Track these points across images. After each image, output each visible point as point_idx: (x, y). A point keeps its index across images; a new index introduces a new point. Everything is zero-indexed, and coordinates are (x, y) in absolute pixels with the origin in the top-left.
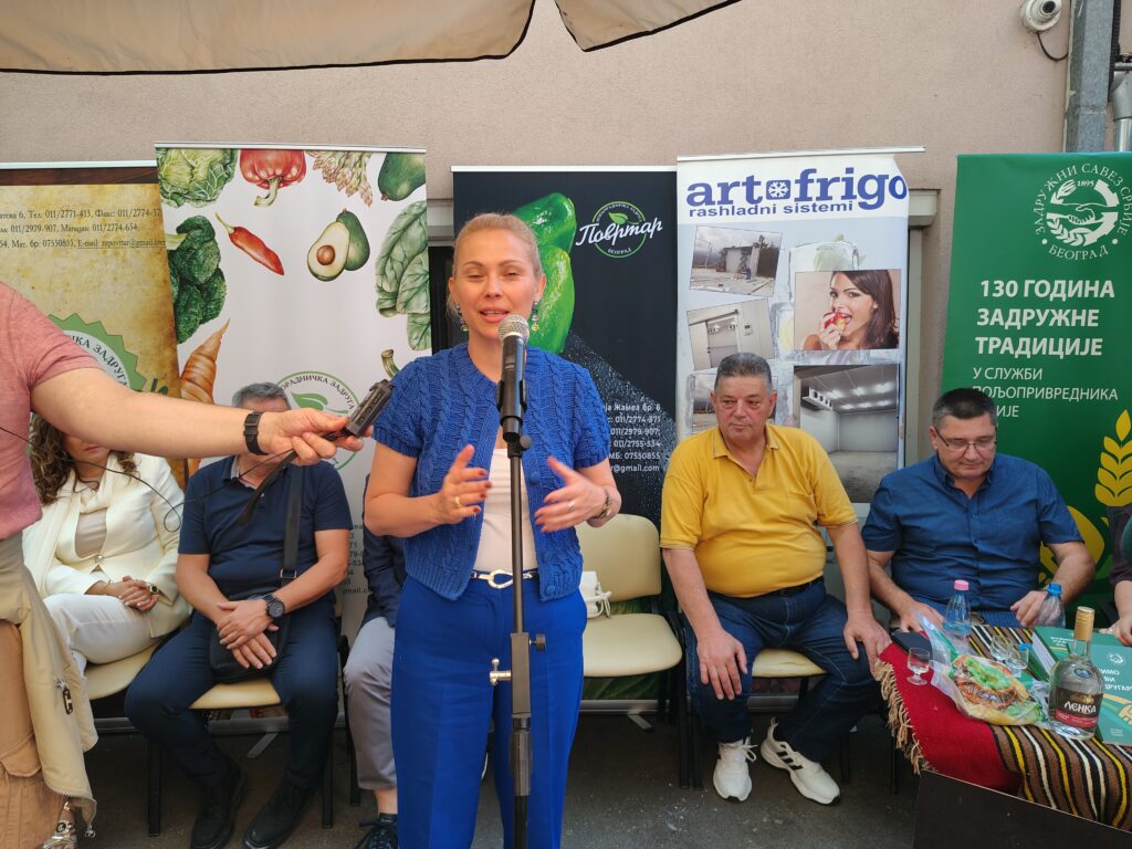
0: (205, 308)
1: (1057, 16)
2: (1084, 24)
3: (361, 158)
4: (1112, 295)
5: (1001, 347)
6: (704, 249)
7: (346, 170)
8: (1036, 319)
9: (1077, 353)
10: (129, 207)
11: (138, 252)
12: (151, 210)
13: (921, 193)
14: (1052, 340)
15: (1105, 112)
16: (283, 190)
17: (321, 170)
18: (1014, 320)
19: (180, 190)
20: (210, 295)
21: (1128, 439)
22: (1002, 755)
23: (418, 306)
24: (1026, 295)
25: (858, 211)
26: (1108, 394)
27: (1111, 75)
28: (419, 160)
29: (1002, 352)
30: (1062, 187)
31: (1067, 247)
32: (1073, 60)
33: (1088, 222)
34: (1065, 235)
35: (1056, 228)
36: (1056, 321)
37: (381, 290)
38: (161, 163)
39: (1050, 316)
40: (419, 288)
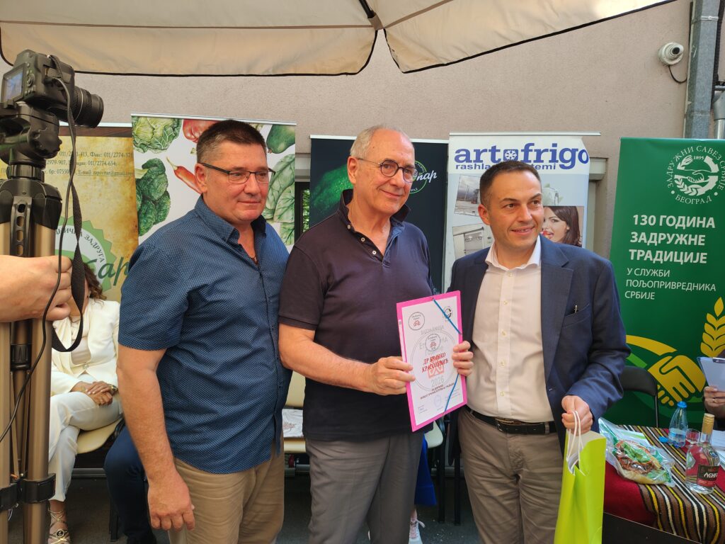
0: (157, 215)
1: (681, 57)
2: (697, 62)
4: (714, 227)
5: (644, 256)
6: (464, 189)
8: (667, 240)
9: (691, 261)
10: (111, 151)
11: (115, 179)
12: (125, 154)
13: (597, 160)
14: (676, 253)
15: (709, 115)
18: (653, 240)
19: (145, 142)
20: (160, 207)
21: (722, 315)
22: (644, 501)
23: (287, 218)
24: (661, 224)
25: (559, 170)
26: (710, 287)
27: (713, 93)
28: (292, 129)
29: (645, 259)
30: (684, 160)
31: (687, 196)
32: (690, 83)
33: (700, 181)
34: (686, 189)
35: (680, 185)
36: (679, 241)
38: (134, 125)
39: (676, 238)
40: (288, 207)
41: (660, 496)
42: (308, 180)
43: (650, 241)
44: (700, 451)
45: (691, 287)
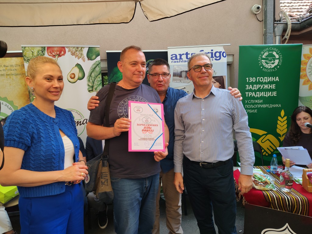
1: (260, 10)
2: (267, 12)
3: (81, 49)
4: (278, 81)
6: (176, 71)
7: (77, 52)
8: (260, 87)
9: (271, 96)
10: (14, 64)
11: (17, 77)
12: (20, 65)
13: (229, 56)
14: (264, 92)
15: (273, 34)
16: (60, 58)
17: (70, 52)
19: (29, 59)
21: (284, 116)
22: (265, 198)
24: (258, 81)
25: (214, 61)
26: (279, 105)
27: (274, 25)
28: (98, 49)
29: (252, 96)
30: (265, 53)
31: (267, 68)
32: (264, 21)
33: (272, 62)
34: (266, 66)
35: (264, 64)
36: (265, 88)
37: (89, 85)
38: (23, 51)
39: (264, 86)
40: (99, 84)
41: (271, 195)
42: (107, 72)
43: (254, 88)
44: (285, 174)
45: (271, 106)
